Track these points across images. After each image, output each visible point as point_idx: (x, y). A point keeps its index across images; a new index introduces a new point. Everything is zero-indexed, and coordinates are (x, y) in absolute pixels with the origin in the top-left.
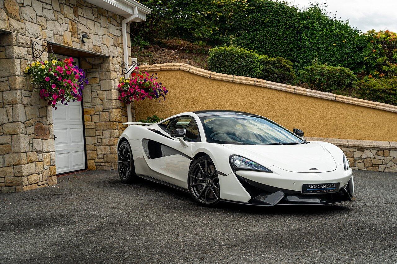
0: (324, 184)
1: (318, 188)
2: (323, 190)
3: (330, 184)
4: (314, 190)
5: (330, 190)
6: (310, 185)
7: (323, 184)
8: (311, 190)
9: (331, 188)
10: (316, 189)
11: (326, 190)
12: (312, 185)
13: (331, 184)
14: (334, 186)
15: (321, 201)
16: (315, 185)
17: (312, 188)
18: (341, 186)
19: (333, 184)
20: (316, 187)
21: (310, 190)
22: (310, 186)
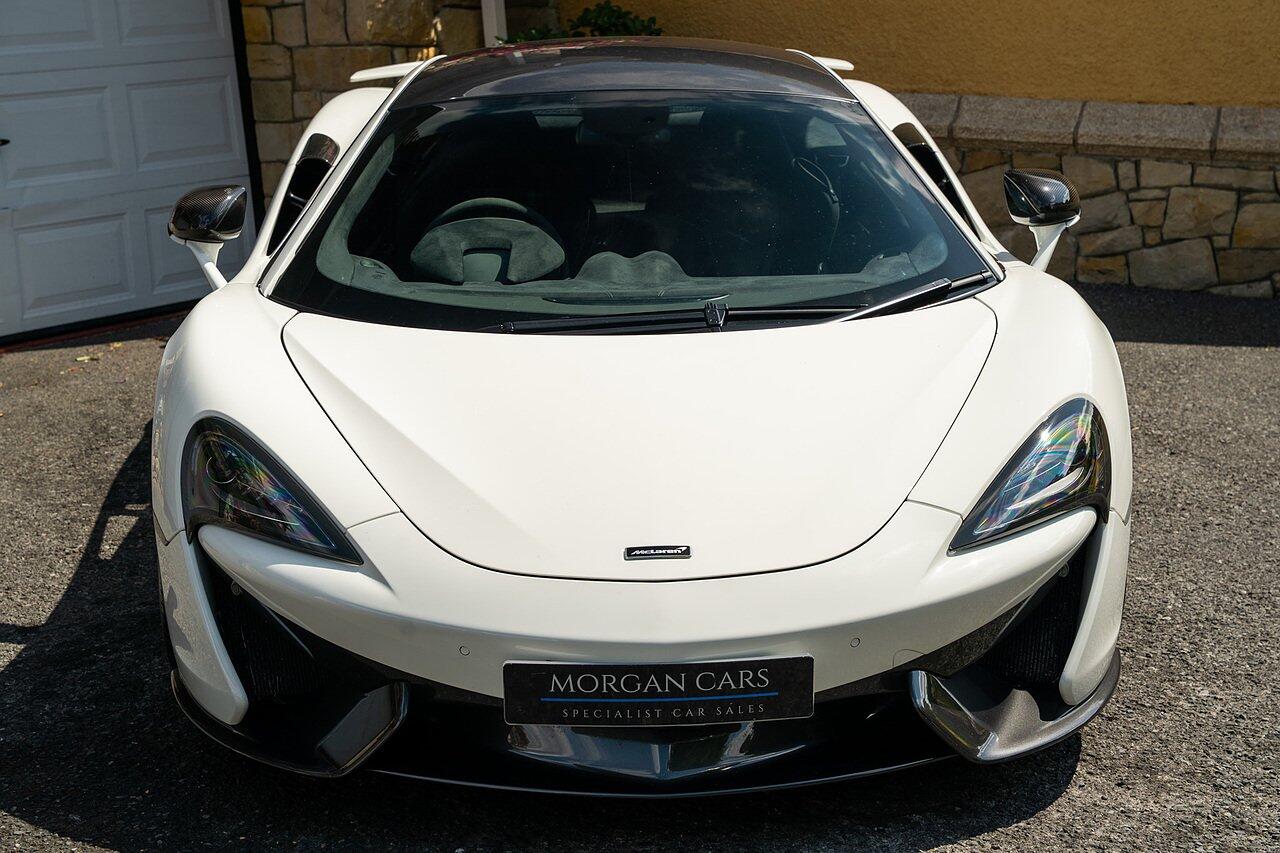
0: (674, 669)
1: (623, 695)
2: (667, 708)
3: (720, 669)
4: (591, 707)
5: (724, 705)
6: (563, 671)
7: (660, 670)
8: (571, 707)
9: (738, 691)
10: (604, 696)
11: (695, 706)
12: (576, 670)
13: (734, 668)
14: (755, 680)
15: (674, 765)
16: (599, 670)
17: (578, 693)
18: (822, 683)
19: (754, 666)
20: (609, 684)
21: (563, 706)
22: (562, 681)
